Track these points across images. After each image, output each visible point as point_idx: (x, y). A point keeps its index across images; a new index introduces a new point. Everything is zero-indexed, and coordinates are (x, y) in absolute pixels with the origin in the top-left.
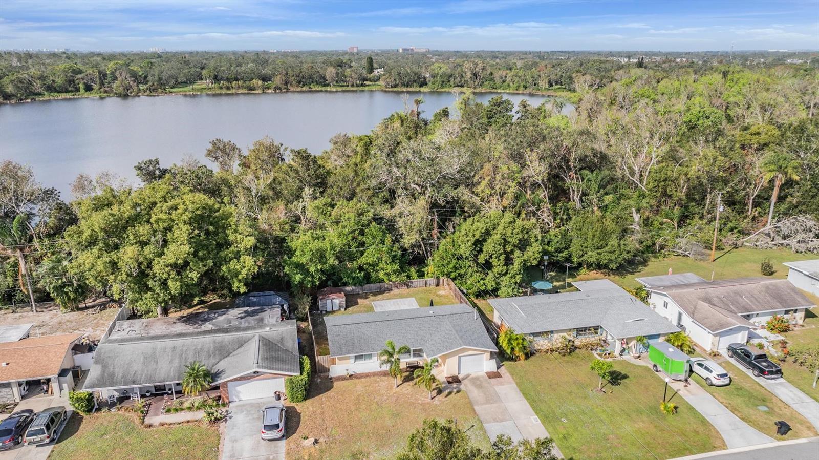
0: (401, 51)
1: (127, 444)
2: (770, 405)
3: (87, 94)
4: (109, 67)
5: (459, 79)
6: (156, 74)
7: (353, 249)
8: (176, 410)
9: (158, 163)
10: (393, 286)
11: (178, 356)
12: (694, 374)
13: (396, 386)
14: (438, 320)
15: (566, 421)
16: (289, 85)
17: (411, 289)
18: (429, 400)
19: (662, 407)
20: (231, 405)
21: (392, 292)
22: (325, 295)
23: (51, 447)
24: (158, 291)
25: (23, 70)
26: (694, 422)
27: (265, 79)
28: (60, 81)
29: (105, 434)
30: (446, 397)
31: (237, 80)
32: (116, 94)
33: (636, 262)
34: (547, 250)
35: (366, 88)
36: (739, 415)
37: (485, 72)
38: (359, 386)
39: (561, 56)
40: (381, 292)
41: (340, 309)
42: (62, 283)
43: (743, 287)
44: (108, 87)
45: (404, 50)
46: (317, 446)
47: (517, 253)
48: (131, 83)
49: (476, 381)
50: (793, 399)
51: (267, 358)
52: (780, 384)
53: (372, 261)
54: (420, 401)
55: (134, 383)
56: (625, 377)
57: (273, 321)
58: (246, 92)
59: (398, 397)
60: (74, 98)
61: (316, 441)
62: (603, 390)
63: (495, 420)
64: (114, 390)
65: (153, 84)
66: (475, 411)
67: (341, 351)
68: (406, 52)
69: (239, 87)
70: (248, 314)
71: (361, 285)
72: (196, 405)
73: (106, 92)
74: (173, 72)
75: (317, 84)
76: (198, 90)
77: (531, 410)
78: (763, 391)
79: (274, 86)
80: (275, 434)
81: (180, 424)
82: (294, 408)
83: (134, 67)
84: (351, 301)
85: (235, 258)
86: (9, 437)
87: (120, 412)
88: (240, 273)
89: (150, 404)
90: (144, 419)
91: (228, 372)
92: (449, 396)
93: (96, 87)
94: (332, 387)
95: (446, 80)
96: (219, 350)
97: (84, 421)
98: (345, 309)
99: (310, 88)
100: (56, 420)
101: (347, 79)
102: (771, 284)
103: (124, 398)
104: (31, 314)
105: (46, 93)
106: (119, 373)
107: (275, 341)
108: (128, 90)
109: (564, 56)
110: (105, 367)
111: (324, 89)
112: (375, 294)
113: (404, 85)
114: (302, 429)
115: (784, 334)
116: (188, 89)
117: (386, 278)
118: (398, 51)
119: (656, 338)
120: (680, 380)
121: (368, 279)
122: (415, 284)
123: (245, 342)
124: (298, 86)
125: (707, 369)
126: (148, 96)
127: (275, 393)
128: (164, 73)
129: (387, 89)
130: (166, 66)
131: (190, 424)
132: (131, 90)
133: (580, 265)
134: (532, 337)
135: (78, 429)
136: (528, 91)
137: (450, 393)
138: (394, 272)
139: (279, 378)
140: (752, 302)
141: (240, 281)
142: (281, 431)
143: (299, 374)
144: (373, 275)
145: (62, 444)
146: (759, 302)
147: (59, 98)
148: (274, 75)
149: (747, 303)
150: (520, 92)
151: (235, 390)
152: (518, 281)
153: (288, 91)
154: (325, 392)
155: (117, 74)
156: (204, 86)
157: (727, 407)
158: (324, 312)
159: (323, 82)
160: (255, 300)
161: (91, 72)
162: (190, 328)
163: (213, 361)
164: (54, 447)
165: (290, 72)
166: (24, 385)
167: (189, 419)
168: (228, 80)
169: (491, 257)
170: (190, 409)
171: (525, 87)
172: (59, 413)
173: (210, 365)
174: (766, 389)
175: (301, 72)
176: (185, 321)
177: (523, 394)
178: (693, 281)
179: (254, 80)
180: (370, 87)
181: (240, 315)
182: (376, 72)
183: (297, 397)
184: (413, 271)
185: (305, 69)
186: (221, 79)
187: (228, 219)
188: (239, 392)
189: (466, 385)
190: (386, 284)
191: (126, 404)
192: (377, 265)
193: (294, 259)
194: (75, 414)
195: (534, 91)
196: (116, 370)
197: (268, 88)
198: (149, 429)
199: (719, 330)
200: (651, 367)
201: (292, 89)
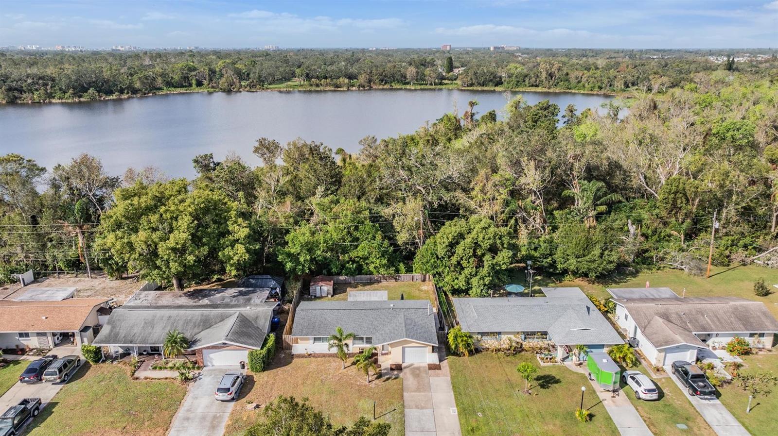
0: (492, 49)
1: (115, 390)
2: (690, 424)
3: (197, 90)
4: (218, 65)
5: (534, 79)
6: (257, 72)
7: (347, 243)
8: (161, 368)
9: (212, 158)
10: (382, 278)
11: (170, 324)
12: (628, 386)
13: (343, 367)
14: (395, 313)
15: (481, 416)
16: (372, 83)
17: (399, 283)
18: (367, 383)
19: (577, 414)
20: (205, 368)
21: (380, 284)
22: (316, 282)
23: (61, 386)
24: (164, 269)
25: (150, 68)
26: (604, 431)
27: (351, 77)
28: (176, 77)
29: (102, 381)
30: (384, 381)
31: (326, 78)
32: (221, 89)
33: (627, 272)
34: (533, 256)
35: (444, 87)
36: (653, 430)
37: (560, 73)
38: (313, 364)
39: (654, 55)
40: (371, 283)
41: (327, 296)
42: (109, 256)
43: (709, 306)
44: (215, 83)
45: (495, 48)
46: (257, 411)
47: (487, 257)
48: (235, 80)
49: (416, 372)
50: (718, 421)
51: (237, 333)
52: (714, 405)
53: (363, 255)
54: (358, 383)
55: (131, 342)
56: (557, 381)
57: (258, 301)
58: (333, 89)
59: (341, 377)
60: (187, 93)
61: (258, 406)
62: (530, 391)
63: (417, 407)
64: (120, 347)
65: (253, 81)
66: (403, 396)
67: (302, 332)
68: (497, 50)
69: (327, 84)
70: (241, 293)
71: (352, 275)
72: (177, 365)
73: (213, 87)
74: (271, 70)
75: (398, 82)
76: (291, 87)
77: (454, 401)
78: (692, 410)
79: (358, 84)
80: (226, 396)
81: (159, 379)
82: (252, 376)
83: (239, 66)
84: (338, 289)
85: (231, 245)
86: (34, 374)
87: (119, 365)
88: (232, 258)
89: (144, 361)
90: (134, 372)
91: (203, 342)
92: (387, 382)
93: (205, 82)
94: (290, 363)
95: (521, 80)
96: (204, 322)
97: (91, 369)
98: (332, 296)
99: (391, 86)
100: (69, 366)
101: (426, 78)
102: (741, 306)
103: (126, 354)
104: (87, 279)
105: (165, 88)
106: (122, 333)
107: (250, 319)
108: (231, 86)
109: (657, 55)
110: (113, 327)
111: (404, 87)
112: (364, 284)
113: (479, 84)
114: (251, 396)
115: (743, 357)
116: (283, 86)
117: (374, 271)
118: (489, 49)
119: (600, 348)
120: (609, 391)
121: (359, 270)
122: (402, 278)
123: (227, 318)
124: (380, 84)
125: (637, 382)
126: (248, 91)
127: (241, 363)
128: (264, 71)
129: (463, 88)
130: (267, 64)
131: (167, 380)
132: (234, 86)
133: (565, 272)
134: (480, 336)
135: (85, 374)
136: (602, 92)
137: (388, 379)
138: (383, 266)
139: (242, 350)
140: (713, 321)
141: (232, 265)
142: (230, 394)
143: (259, 349)
144: (365, 267)
145: (69, 385)
146: (721, 323)
147: (175, 92)
148: (360, 73)
149: (708, 323)
150: (595, 93)
151: (209, 357)
152: (487, 283)
153: (371, 88)
154: (284, 366)
155: (224, 72)
156: (297, 83)
157: (645, 421)
158: (313, 297)
159: (403, 80)
160: (253, 282)
161: (202, 69)
162: (191, 302)
163: (196, 330)
164: (64, 387)
165: (374, 71)
166: (58, 336)
167: (167, 376)
168: (318, 78)
169: (462, 259)
170: (172, 368)
171: (600, 88)
172: (73, 360)
173: (193, 334)
174: (695, 409)
175: (384, 71)
176: (189, 296)
177: (453, 387)
178: (663, 296)
179: (341, 79)
180: (447, 86)
181: (234, 294)
182: (456, 71)
183: (256, 368)
184: (402, 266)
185: (388, 68)
186: (312, 77)
187: (230, 212)
188: (211, 359)
189: (405, 374)
190: (376, 276)
191: (126, 359)
192: (367, 258)
193: (286, 249)
194: (87, 363)
195: (609, 92)
196: (121, 331)
197: (353, 86)
198: (135, 381)
199: (664, 346)
200: (587, 375)
201: (374, 87)
